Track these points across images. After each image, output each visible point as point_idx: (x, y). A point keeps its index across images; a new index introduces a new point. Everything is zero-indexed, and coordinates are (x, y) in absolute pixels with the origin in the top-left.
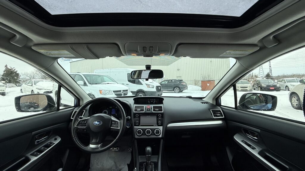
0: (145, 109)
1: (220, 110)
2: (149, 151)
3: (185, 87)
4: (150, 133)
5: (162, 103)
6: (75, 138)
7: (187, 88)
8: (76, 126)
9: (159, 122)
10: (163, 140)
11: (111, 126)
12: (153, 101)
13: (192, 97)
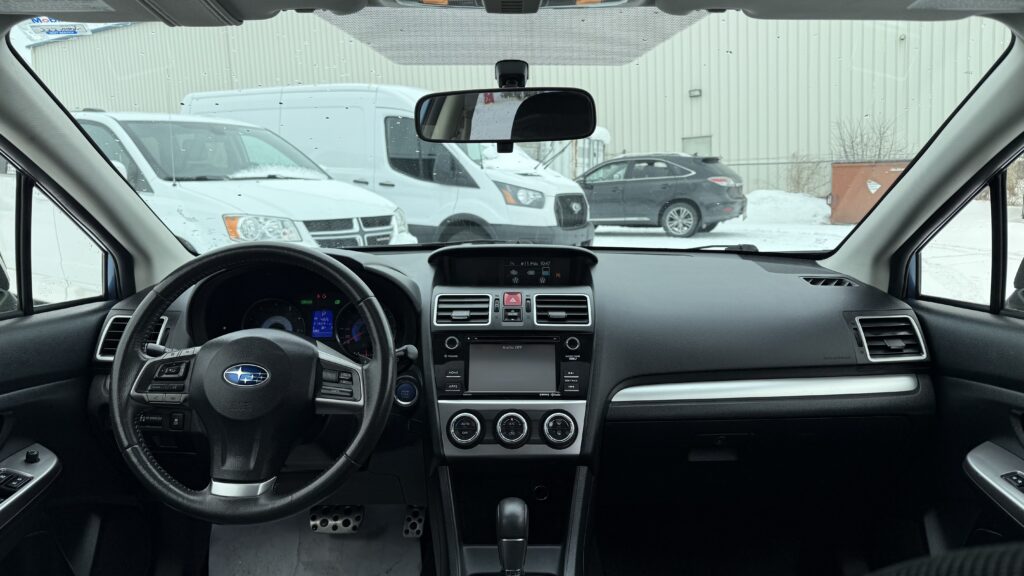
0: (496, 310)
1: (907, 320)
2: (513, 517)
3: (732, 202)
4: (522, 432)
5: (586, 280)
6: (135, 451)
7: (742, 210)
8: (133, 392)
9: (570, 376)
10: (591, 471)
11: (317, 392)
12: (538, 270)
13: (761, 250)
